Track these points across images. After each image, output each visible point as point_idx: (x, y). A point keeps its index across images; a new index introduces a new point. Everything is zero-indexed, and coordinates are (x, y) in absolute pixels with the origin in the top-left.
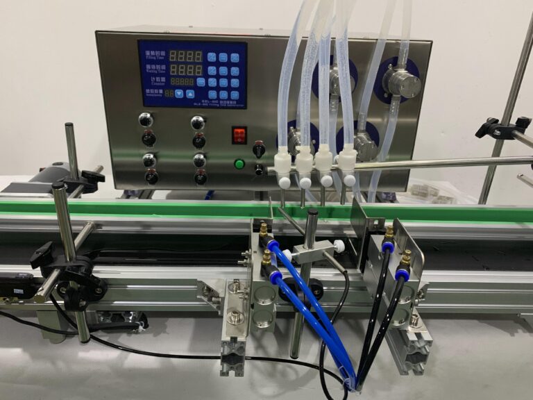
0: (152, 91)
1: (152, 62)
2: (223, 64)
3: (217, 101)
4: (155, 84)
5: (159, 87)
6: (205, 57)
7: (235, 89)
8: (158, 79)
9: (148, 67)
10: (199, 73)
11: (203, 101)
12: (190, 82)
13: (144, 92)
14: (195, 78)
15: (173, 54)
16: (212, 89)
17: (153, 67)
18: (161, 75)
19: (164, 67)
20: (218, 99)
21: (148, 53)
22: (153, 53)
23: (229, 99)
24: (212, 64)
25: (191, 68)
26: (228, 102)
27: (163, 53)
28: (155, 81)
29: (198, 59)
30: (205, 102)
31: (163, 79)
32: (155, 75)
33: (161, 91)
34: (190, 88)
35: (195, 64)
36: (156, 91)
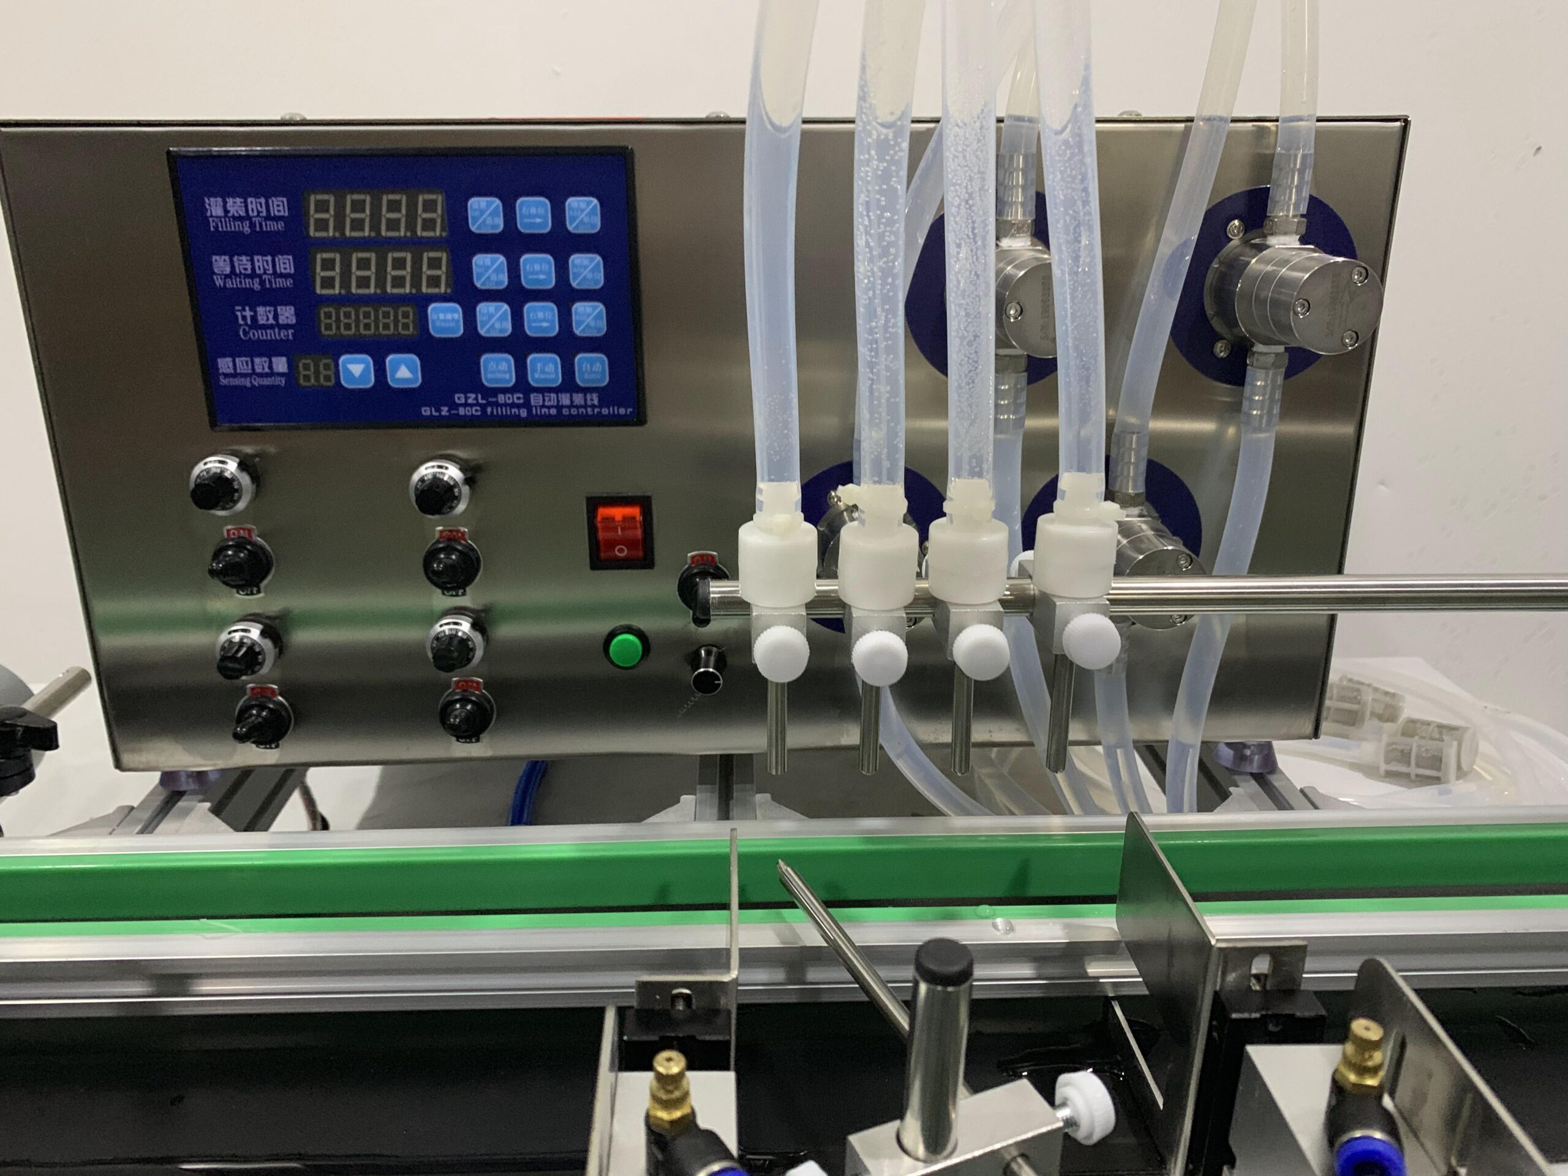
0: (242, 364)
1: (234, 244)
2: (536, 243)
3: (517, 398)
4: (256, 335)
5: (270, 349)
6: (457, 216)
7: (591, 344)
8: (264, 314)
9: (221, 264)
10: (434, 281)
11: (459, 398)
12: (404, 324)
13: (209, 371)
14: (421, 302)
15: (322, 207)
16: (496, 345)
17: (243, 263)
18: (272, 297)
19: (286, 264)
20: (522, 385)
21: (214, 207)
22: (235, 205)
23: (569, 384)
24: (488, 243)
25: (399, 264)
26: (565, 399)
27: (279, 206)
28: (255, 324)
29: (429, 224)
30: (468, 403)
31: (287, 314)
32: (252, 299)
33: (281, 364)
34: (402, 346)
35: (416, 245)
36: (261, 365)
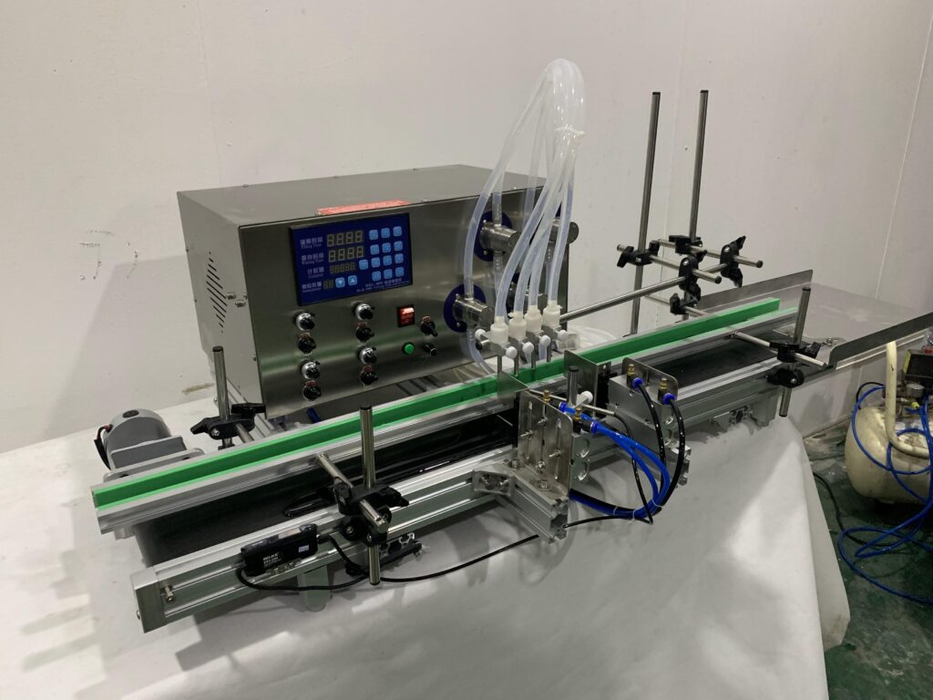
0: (309, 286)
1: (307, 252)
2: (386, 240)
3: (381, 283)
4: (313, 277)
5: (316, 280)
6: (366, 235)
7: (399, 265)
8: (315, 270)
9: (304, 258)
10: (360, 255)
11: (367, 285)
12: (352, 267)
13: (299, 289)
14: (357, 261)
15: (331, 238)
16: (376, 269)
17: (310, 257)
18: (317, 265)
19: (322, 255)
20: (383, 279)
21: (303, 242)
22: (308, 241)
23: (394, 277)
24: (374, 242)
25: (351, 251)
26: (393, 281)
27: (320, 239)
28: (313, 274)
29: (359, 239)
30: (369, 286)
31: (322, 269)
32: (312, 266)
33: (320, 284)
34: (351, 273)
35: (355, 245)
36: (314, 284)
